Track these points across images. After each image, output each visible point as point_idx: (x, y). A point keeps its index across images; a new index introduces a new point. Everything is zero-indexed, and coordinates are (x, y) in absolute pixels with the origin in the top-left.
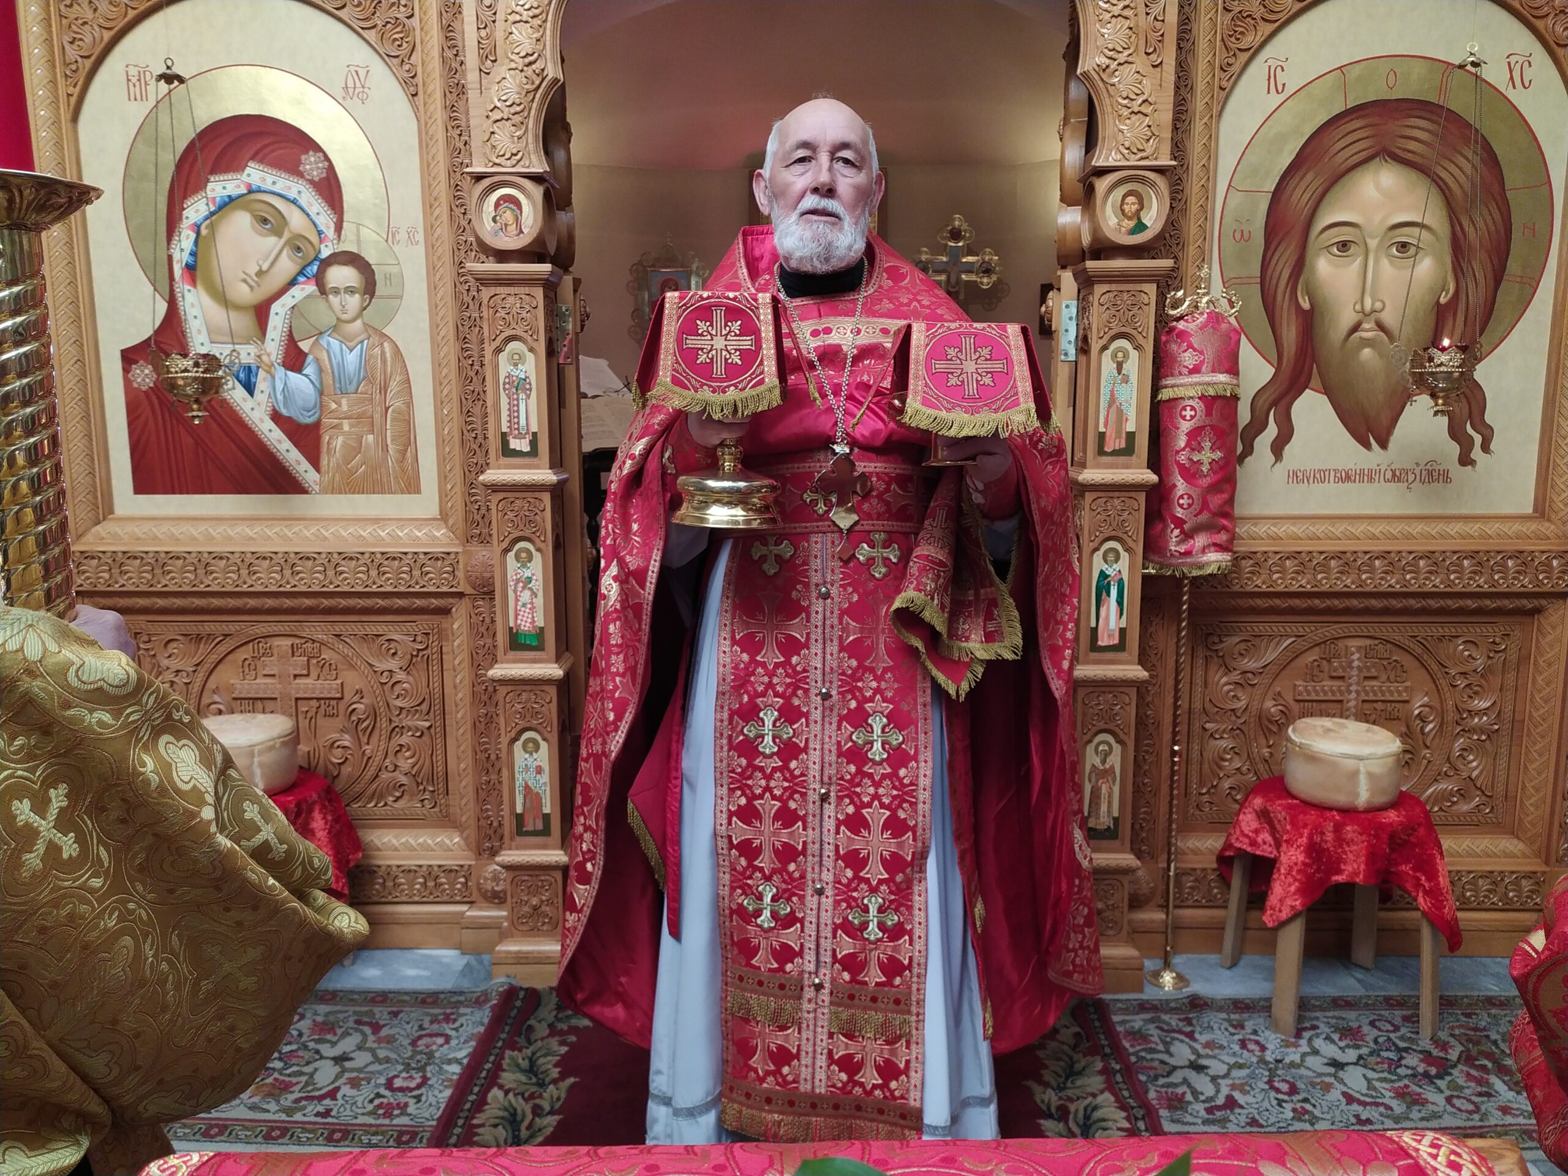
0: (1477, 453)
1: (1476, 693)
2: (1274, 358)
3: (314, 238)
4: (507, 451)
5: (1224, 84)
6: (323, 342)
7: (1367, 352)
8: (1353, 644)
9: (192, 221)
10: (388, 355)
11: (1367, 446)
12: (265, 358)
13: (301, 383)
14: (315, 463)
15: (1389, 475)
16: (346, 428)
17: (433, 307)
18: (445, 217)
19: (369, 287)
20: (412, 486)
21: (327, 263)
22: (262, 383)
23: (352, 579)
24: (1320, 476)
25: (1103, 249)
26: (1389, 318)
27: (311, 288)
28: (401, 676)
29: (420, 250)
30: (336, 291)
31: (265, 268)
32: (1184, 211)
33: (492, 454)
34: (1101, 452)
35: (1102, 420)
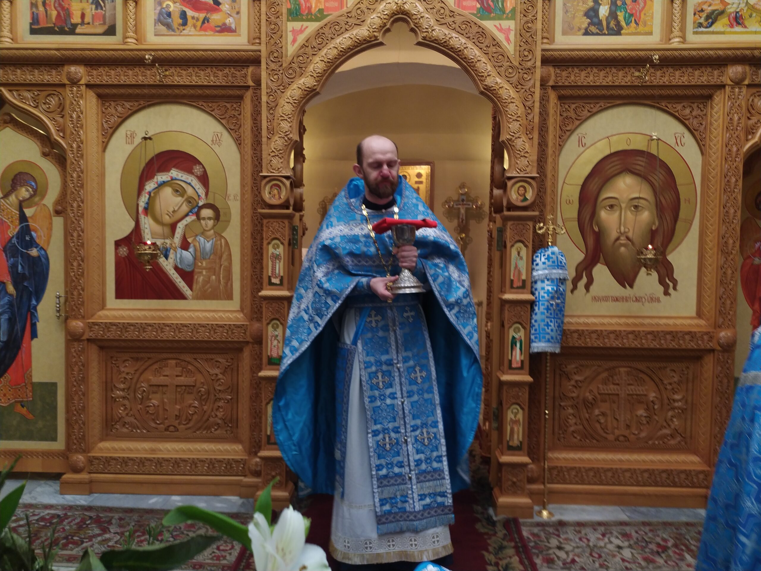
0: (671, 290)
1: (676, 392)
2: (584, 251)
3: (196, 198)
4: (271, 284)
5: (561, 143)
6: (197, 239)
7: (623, 249)
8: (622, 370)
9: (147, 191)
10: (223, 244)
11: (624, 287)
12: (173, 245)
13: (187, 255)
14: (191, 287)
15: (634, 299)
16: (204, 273)
17: (242, 225)
18: (249, 191)
19: (217, 217)
20: (230, 297)
21: (201, 208)
22: (171, 255)
23: (203, 335)
24: (605, 299)
25: (511, 207)
26: (630, 235)
27: (194, 217)
28: (220, 376)
29: (238, 204)
30: (204, 219)
31: (176, 209)
32: (545, 193)
33: (264, 284)
34: (512, 287)
35: (512, 275)
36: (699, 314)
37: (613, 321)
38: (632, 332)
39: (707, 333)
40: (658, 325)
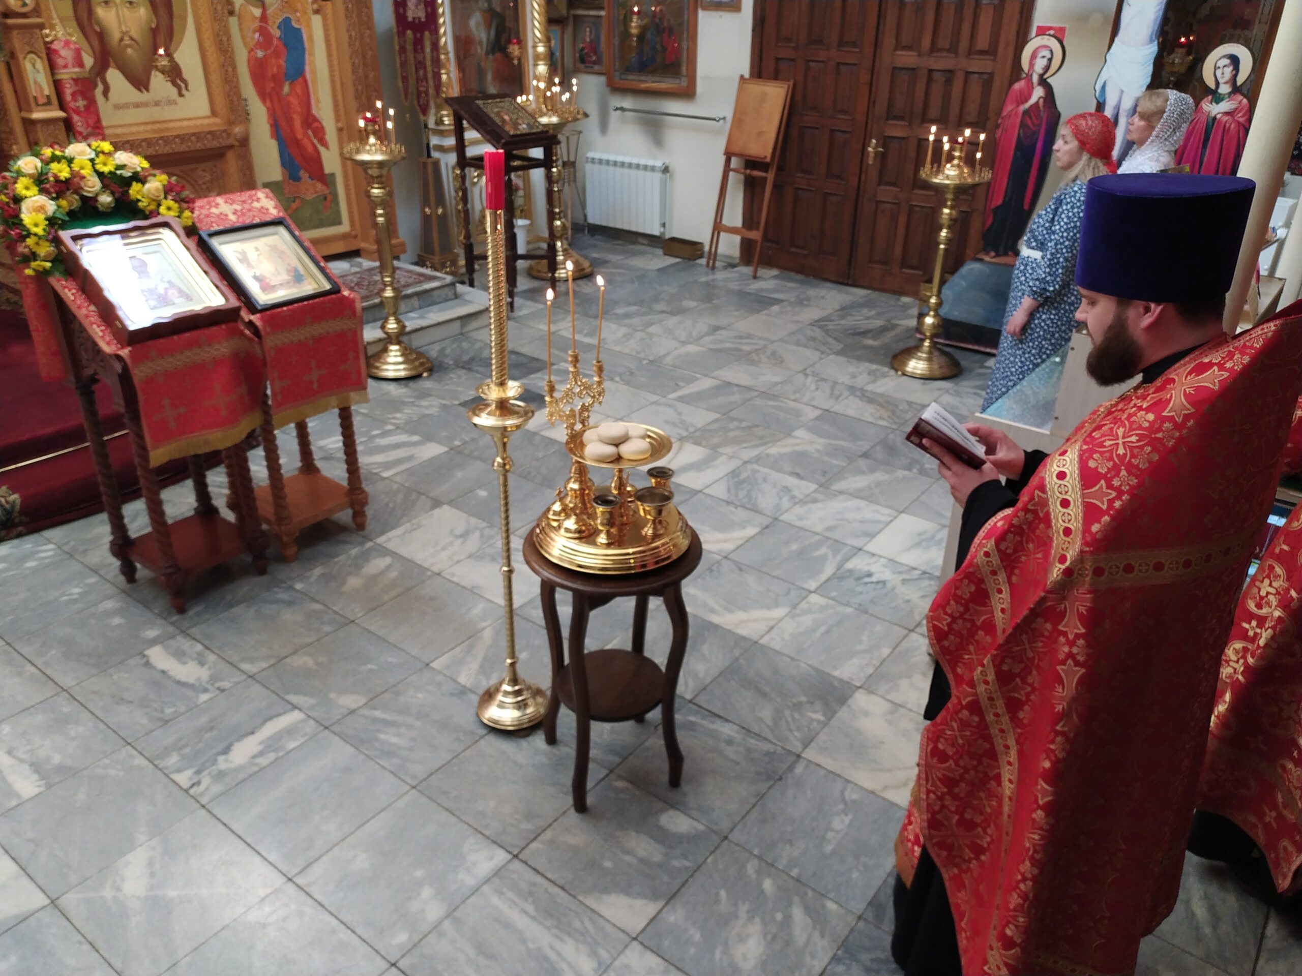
0: (184, 92)
2: (92, 55)
7: (129, 50)
11: (141, 91)
15: (153, 103)
24: (126, 106)
25: (10, 13)
26: (134, 33)
34: (37, 105)
35: (33, 91)
36: (214, 113)
37: (141, 128)
38: (161, 138)
39: (225, 131)
40: (181, 128)
